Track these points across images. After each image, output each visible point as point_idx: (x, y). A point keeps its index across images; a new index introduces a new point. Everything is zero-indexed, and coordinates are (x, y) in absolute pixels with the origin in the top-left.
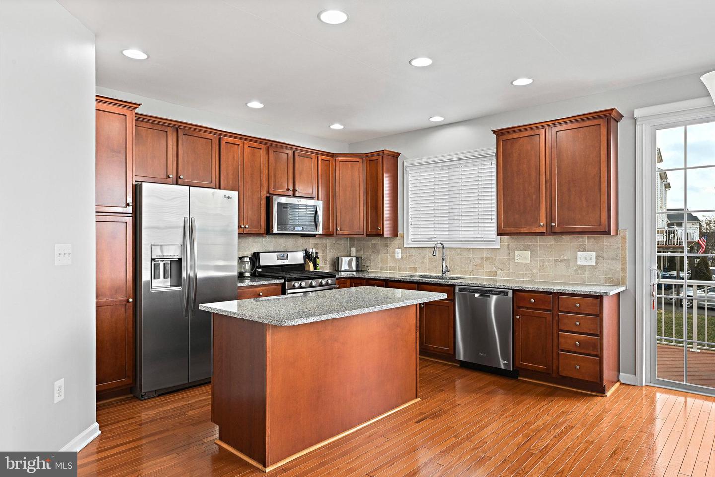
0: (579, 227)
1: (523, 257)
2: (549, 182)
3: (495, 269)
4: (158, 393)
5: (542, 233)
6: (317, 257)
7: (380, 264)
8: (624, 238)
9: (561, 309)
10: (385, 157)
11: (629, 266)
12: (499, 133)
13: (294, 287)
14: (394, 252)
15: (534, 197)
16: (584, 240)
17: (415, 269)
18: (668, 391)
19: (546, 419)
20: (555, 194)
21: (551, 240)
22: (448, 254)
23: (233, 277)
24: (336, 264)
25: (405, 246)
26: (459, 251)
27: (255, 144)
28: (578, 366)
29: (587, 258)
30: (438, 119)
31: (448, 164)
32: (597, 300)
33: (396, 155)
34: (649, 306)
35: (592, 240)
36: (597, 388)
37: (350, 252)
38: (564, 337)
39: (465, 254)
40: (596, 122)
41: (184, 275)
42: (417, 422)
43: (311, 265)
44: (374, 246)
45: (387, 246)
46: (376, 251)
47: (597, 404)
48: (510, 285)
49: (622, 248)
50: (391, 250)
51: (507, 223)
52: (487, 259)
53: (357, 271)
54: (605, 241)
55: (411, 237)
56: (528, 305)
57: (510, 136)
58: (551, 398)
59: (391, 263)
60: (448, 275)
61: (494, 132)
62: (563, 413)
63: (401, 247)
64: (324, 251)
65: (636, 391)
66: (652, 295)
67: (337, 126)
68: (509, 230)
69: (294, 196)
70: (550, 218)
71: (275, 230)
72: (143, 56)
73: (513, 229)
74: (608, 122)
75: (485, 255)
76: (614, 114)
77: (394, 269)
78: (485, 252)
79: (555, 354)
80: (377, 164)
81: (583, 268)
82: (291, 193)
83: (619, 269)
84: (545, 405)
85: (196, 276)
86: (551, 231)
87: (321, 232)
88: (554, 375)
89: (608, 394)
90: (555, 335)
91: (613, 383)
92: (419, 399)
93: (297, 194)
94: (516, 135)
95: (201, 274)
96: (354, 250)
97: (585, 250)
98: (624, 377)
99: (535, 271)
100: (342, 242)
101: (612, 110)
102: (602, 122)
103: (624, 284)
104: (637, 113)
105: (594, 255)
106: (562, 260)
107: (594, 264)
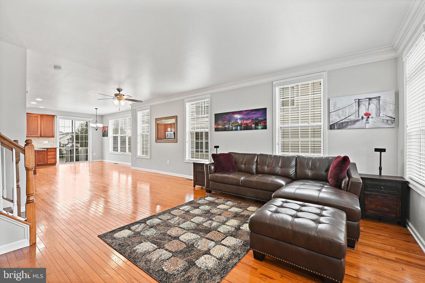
2: (41, 126)
9: (48, 151)
12: (27, 114)
15: (36, 129)
16: (45, 138)
20: (42, 129)
28: (52, 161)
32: (56, 149)
35: (47, 138)
49: (54, 140)
51: (28, 134)
54: (50, 139)
57: (29, 115)
70: (41, 134)
73: (30, 136)
76: (55, 116)
79: (46, 160)
81: (45, 144)
83: (53, 144)
86: (41, 136)
88: (46, 164)
90: (46, 156)
94: (31, 115)
97: (45, 141)
102: (52, 117)
104: (58, 116)
105: (47, 141)
106: (39, 143)
107: (47, 143)
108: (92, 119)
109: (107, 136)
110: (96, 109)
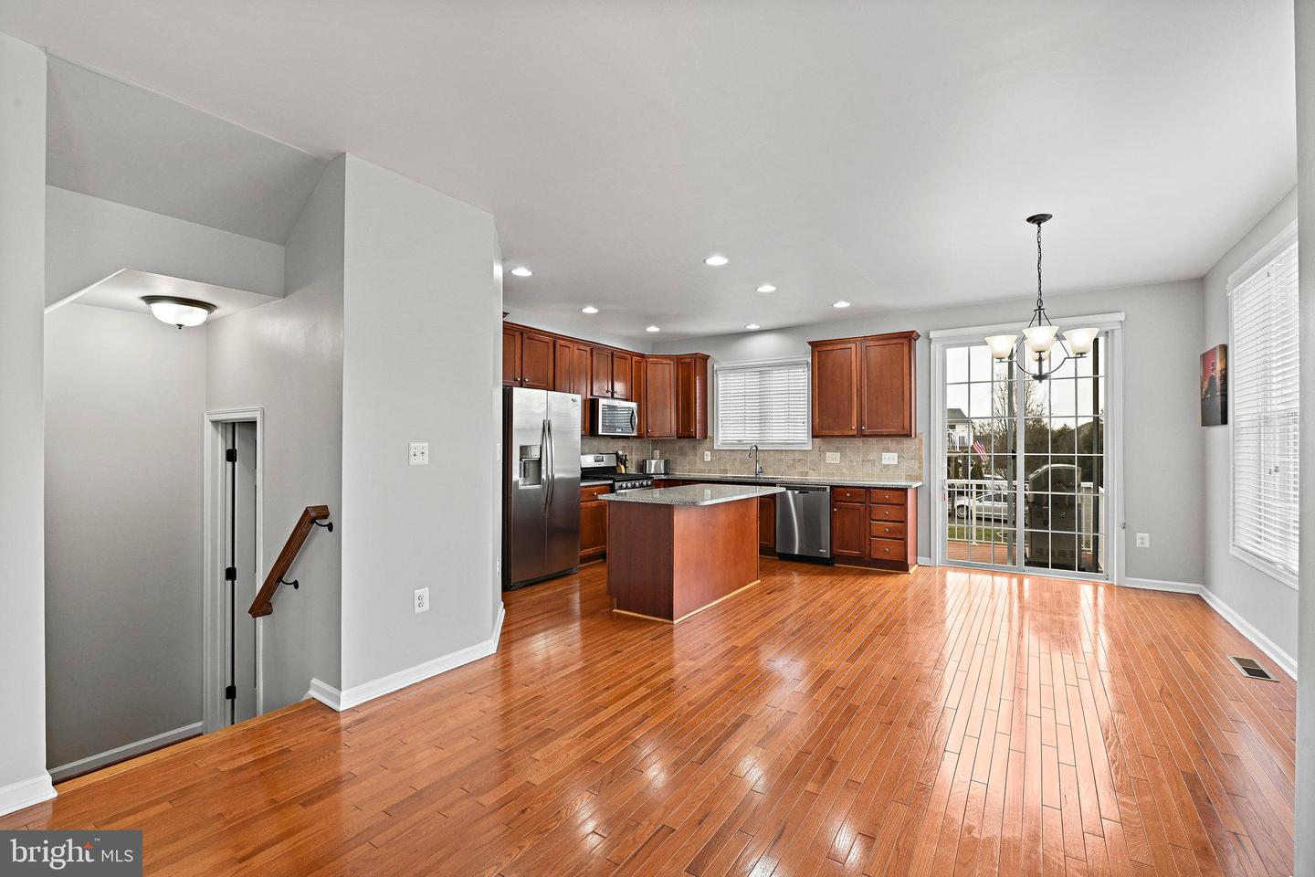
0: (886, 431)
1: (833, 457)
2: (860, 391)
3: (806, 470)
4: (524, 584)
5: (853, 436)
6: (626, 460)
7: (687, 468)
8: (921, 440)
9: (873, 501)
10: (698, 360)
11: (925, 464)
12: (814, 345)
13: (621, 488)
14: (703, 455)
15: (846, 403)
16: (888, 442)
17: (726, 471)
18: (956, 569)
19: (866, 588)
20: (865, 401)
21: (859, 442)
22: (760, 456)
23: (577, 478)
24: (642, 466)
25: (715, 448)
26: (771, 453)
27: (582, 347)
28: (887, 550)
29: (890, 458)
30: (753, 327)
31: (763, 370)
32: (903, 493)
33: (706, 358)
34: (940, 499)
35: (895, 443)
36: (902, 566)
37: (652, 454)
38: (876, 524)
39: (778, 456)
40: (900, 341)
41: (544, 476)
42: (769, 594)
43: (623, 467)
44: (681, 448)
45: (695, 448)
46: (683, 453)
47: (903, 578)
48: (828, 482)
49: (920, 449)
50: (699, 452)
51: (821, 427)
52: (800, 460)
53: (666, 474)
54: (906, 443)
55: (721, 439)
56: (843, 499)
57: (824, 348)
58: (865, 577)
59: (699, 465)
60: (761, 475)
61: (810, 343)
62: (880, 584)
63: (711, 449)
64: (631, 454)
65: (931, 570)
66: (943, 489)
67: (653, 329)
68: (824, 433)
69: (612, 397)
70: (860, 423)
71: (600, 433)
72: (529, 274)
73: (826, 432)
74: (910, 340)
75: (798, 456)
76: (914, 335)
77: (703, 471)
78: (797, 454)
79: (867, 542)
80: (689, 367)
81: (887, 466)
82: (609, 395)
83: (917, 467)
84: (863, 580)
85: (553, 476)
86: (862, 435)
87: (635, 434)
88: (866, 559)
89: (911, 571)
90: (867, 524)
91: (913, 565)
92: (759, 581)
93: (615, 396)
94: (830, 348)
95: (557, 476)
96: (657, 453)
97: (888, 451)
98: (921, 560)
99: (844, 470)
100: (645, 445)
101: (914, 331)
102: (905, 341)
103: (921, 480)
104: (932, 335)
105: (896, 455)
106: (868, 461)
107: (896, 463)
108: (1121, 317)
109: (1224, 421)
110: (1038, 220)
